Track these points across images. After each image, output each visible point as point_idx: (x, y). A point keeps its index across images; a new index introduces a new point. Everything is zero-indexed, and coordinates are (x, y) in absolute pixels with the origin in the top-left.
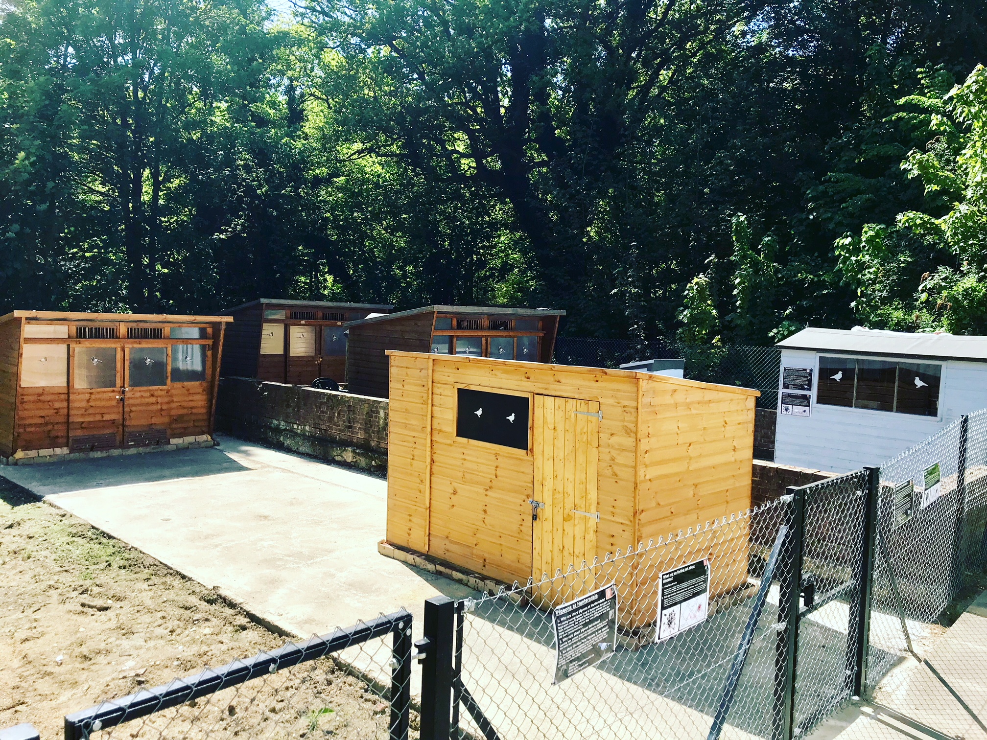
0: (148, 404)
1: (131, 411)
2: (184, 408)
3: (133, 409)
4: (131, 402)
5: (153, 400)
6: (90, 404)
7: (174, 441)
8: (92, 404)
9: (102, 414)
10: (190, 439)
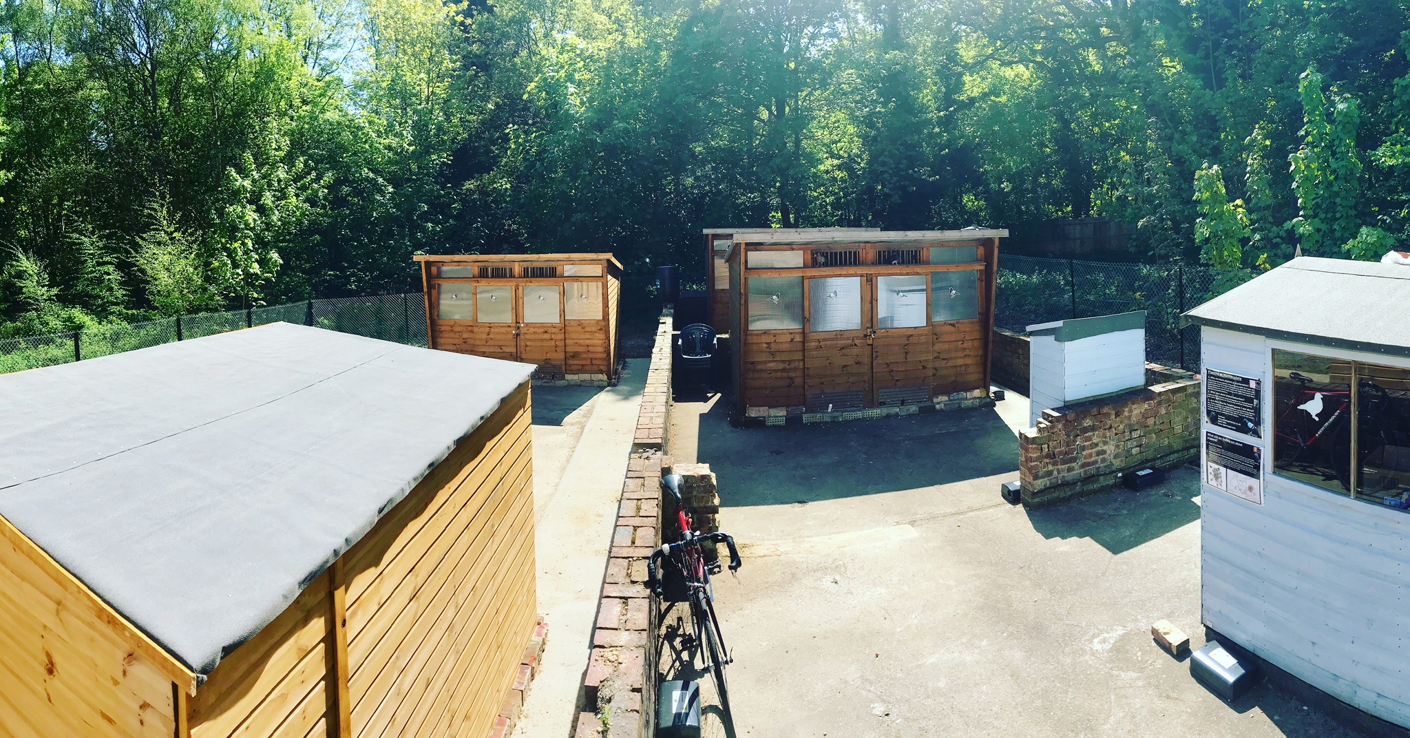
0: (542, 340)
1: (526, 346)
2: (580, 345)
3: (528, 343)
4: (528, 337)
5: (546, 336)
6: (490, 336)
7: (568, 377)
8: (491, 336)
9: (500, 347)
10: (586, 377)
